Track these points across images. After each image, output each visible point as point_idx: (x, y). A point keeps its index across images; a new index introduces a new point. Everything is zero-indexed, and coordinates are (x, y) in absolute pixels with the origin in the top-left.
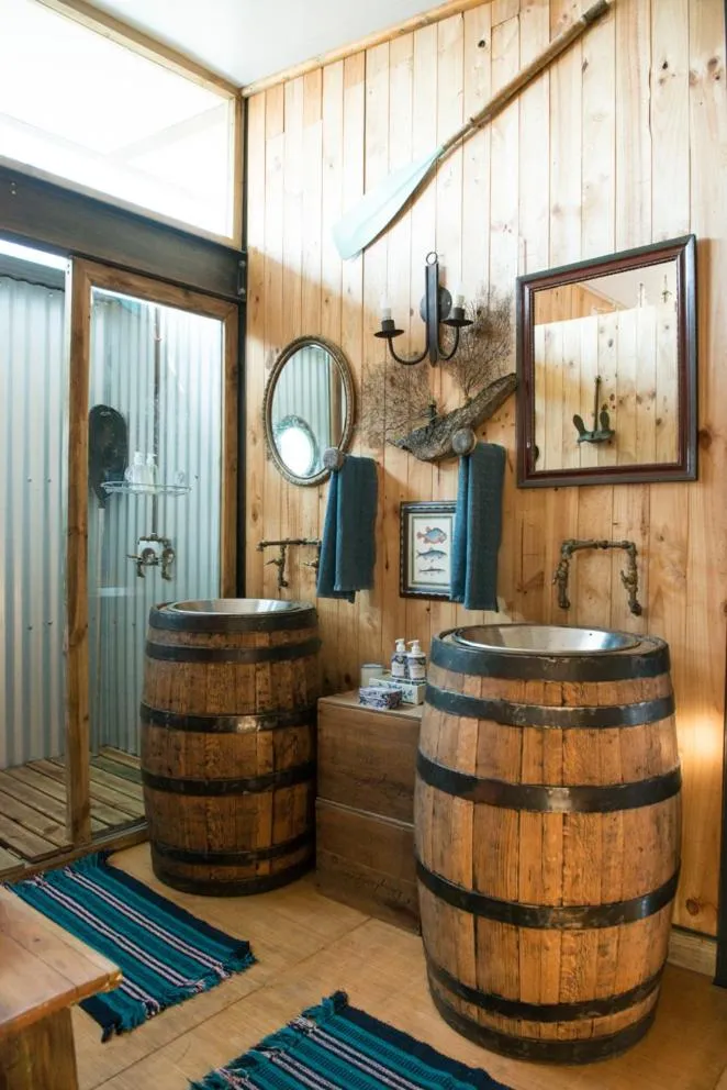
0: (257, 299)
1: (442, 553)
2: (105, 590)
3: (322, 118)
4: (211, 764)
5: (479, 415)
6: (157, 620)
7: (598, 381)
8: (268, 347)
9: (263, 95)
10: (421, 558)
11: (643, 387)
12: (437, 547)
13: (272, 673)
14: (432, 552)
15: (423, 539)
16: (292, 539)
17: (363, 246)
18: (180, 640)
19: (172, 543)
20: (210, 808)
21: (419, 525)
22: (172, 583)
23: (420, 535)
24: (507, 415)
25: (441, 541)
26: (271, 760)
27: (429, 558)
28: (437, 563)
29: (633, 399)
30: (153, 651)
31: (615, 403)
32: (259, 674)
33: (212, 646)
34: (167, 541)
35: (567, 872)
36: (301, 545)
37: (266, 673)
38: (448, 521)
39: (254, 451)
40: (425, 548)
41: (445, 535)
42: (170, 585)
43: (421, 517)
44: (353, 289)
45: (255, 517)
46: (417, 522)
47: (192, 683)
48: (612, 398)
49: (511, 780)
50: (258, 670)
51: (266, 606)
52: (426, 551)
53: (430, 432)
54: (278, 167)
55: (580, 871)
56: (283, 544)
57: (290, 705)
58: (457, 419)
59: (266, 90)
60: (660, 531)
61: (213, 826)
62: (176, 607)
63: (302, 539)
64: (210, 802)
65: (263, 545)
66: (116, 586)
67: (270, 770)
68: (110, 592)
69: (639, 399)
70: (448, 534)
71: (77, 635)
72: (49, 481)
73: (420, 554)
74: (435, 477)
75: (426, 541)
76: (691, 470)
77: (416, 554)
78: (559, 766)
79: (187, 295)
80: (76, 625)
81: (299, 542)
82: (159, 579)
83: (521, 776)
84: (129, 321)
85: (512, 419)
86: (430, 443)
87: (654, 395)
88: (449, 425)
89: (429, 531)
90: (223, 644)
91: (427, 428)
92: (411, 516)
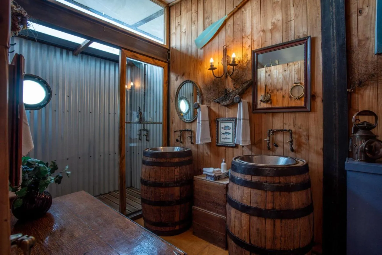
0: (173, 62)
1: (230, 133)
2: (130, 144)
3: (191, 10)
4: (162, 196)
5: (241, 92)
6: (145, 154)
7: (266, 86)
8: (176, 74)
9: (174, 6)
10: (223, 135)
11: (279, 87)
12: (228, 131)
13: (180, 170)
14: (226, 133)
15: (223, 129)
16: (183, 130)
17: (204, 45)
18: (152, 159)
19: (149, 131)
20: (161, 210)
21: (222, 125)
22: (149, 142)
23: (222, 128)
24: (249, 92)
25: (229, 129)
26: (179, 195)
27: (225, 135)
28: (228, 136)
29: (276, 90)
30: (144, 162)
31: (271, 91)
32: (176, 170)
33: (162, 161)
34: (147, 130)
35: (282, 239)
36: (186, 131)
37: (178, 169)
38: (231, 124)
39: (172, 104)
40: (224, 131)
41: (230, 128)
42: (148, 143)
43: (223, 123)
44: (201, 57)
45: (173, 123)
46: (221, 124)
47: (156, 172)
48: (270, 90)
49: (263, 208)
50: (175, 168)
51: (177, 149)
52: (225, 132)
53: (225, 97)
54: (179, 25)
55: (286, 238)
56: (181, 131)
57: (185, 179)
58: (234, 93)
59: (175, 5)
60: (300, 126)
61: (162, 215)
62: (151, 149)
63: (186, 129)
64: (161, 208)
65: (175, 131)
66: (134, 143)
67: (179, 198)
68: (132, 145)
69: (278, 90)
70: (231, 127)
71: (122, 157)
72: (115, 114)
73: (223, 134)
74: (227, 111)
75: (224, 130)
76: (309, 108)
77: (221, 133)
78: (279, 204)
79: (153, 60)
80: (122, 155)
81: (185, 130)
82: (145, 141)
83: (266, 207)
84: (137, 70)
85: (251, 93)
86: (225, 101)
87: (282, 89)
88: (231, 95)
89: (225, 127)
90: (165, 161)
91: (224, 97)
92: (219, 122)
